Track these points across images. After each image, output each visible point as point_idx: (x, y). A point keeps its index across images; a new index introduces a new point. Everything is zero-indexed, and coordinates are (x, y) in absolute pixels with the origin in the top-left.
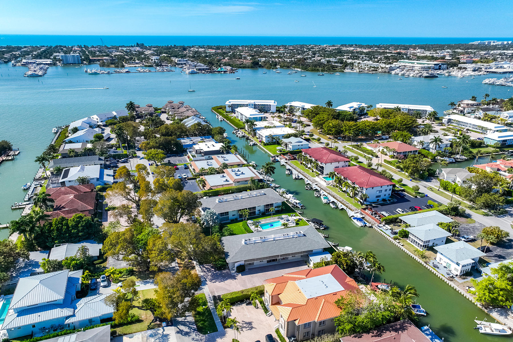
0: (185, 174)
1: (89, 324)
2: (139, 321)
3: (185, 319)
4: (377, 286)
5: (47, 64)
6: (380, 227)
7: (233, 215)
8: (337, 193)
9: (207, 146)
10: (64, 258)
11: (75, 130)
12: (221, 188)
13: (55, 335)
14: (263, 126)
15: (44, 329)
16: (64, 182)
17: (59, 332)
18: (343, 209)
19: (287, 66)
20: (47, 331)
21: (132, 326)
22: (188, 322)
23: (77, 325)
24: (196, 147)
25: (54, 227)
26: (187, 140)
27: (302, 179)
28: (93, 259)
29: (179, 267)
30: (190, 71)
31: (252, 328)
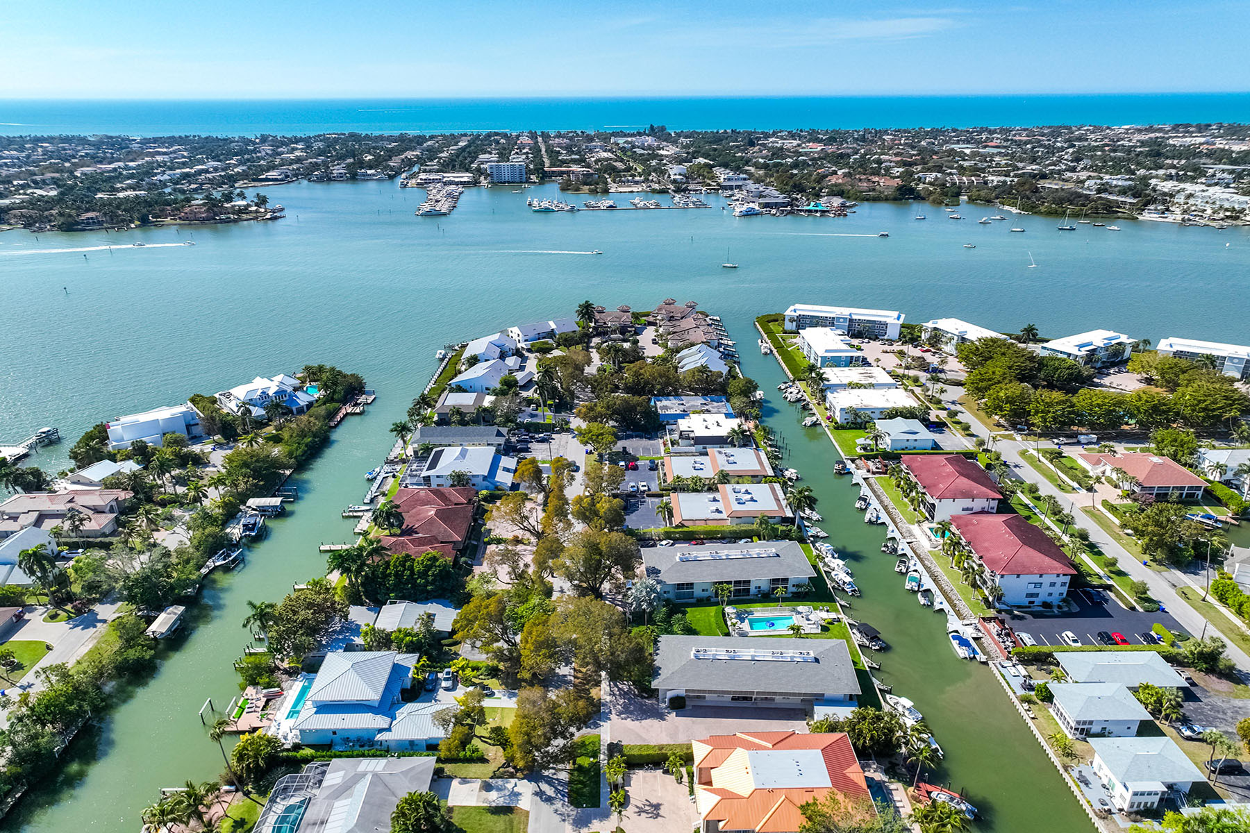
0: (644, 484)
1: (410, 748)
2: (483, 760)
3: (555, 774)
4: (929, 793)
5: (461, 183)
6: (1003, 666)
7: (703, 590)
8: (945, 571)
9: (705, 423)
10: (395, 629)
11: (473, 361)
12: (700, 527)
13: (360, 753)
14: (846, 381)
15: (347, 740)
16: (429, 477)
17: (365, 750)
18: (942, 610)
19: (986, 198)
20: (351, 744)
21: (470, 765)
22: (557, 779)
23: (392, 745)
24: (683, 424)
25: (391, 570)
26: (674, 402)
27: (884, 524)
28: (442, 636)
29: (575, 677)
30: (742, 209)
31: (658, 815)
